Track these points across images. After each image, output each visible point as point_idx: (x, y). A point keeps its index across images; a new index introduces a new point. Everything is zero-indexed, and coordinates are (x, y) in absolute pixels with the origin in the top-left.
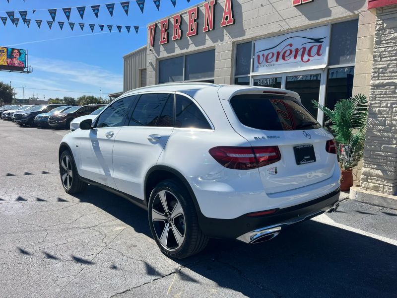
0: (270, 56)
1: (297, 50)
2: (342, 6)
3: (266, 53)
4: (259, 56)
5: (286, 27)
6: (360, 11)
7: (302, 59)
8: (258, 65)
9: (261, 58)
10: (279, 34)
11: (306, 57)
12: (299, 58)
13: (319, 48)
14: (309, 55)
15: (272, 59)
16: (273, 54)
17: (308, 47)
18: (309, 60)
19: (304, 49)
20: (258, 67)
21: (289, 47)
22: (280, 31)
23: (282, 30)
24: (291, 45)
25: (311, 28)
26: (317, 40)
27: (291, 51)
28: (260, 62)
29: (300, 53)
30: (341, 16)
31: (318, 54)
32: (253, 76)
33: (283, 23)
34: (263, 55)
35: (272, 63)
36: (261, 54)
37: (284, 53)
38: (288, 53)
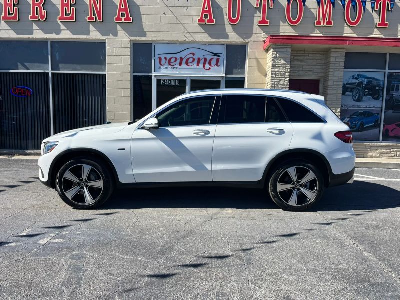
0: (173, 60)
1: (199, 60)
2: (237, 34)
3: (169, 57)
4: (160, 59)
5: (191, 39)
6: (249, 40)
7: (204, 67)
8: (160, 66)
9: (163, 61)
11: (207, 66)
12: (201, 66)
14: (210, 64)
15: (175, 63)
16: (176, 59)
17: (209, 58)
18: (210, 69)
19: (206, 60)
20: (160, 68)
21: (191, 56)
22: (185, 41)
23: (187, 40)
24: (194, 54)
25: (211, 44)
26: (216, 55)
27: (194, 60)
28: (163, 63)
29: (202, 62)
30: (236, 41)
31: (217, 64)
32: (155, 76)
33: (188, 35)
34: (166, 58)
35: (175, 67)
36: (163, 57)
37: (188, 60)
38: (191, 60)
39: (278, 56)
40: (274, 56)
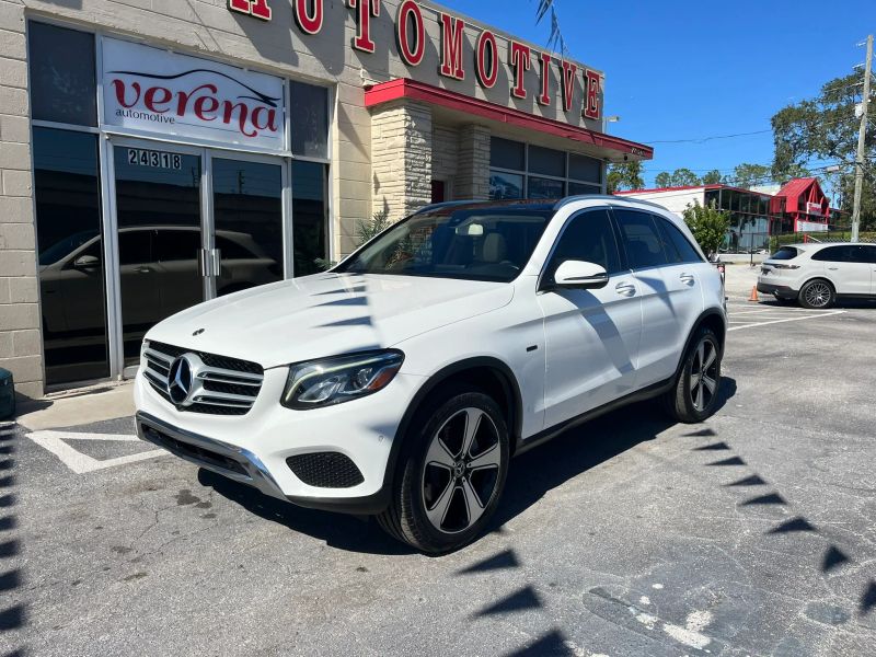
0: (159, 96)
1: (229, 107)
3: (145, 84)
4: (120, 86)
5: (213, 47)
6: (338, 78)
7: (242, 126)
8: (121, 107)
9: (130, 95)
10: (180, 51)
11: (249, 126)
12: (234, 122)
13: (271, 115)
14: (255, 122)
15: (167, 105)
16: (168, 96)
17: (252, 105)
18: (255, 134)
19: (244, 108)
20: (120, 113)
21: (208, 92)
22: (197, 47)
23: (202, 46)
24: (214, 89)
25: (254, 69)
26: (266, 99)
27: (215, 105)
28: (128, 101)
29: (236, 112)
30: (312, 74)
31: (270, 124)
32: (108, 136)
33: (203, 33)
34: (136, 86)
35: (166, 115)
36: (128, 81)
37: (200, 102)
38: (207, 105)
39: (414, 124)
40: (407, 124)
